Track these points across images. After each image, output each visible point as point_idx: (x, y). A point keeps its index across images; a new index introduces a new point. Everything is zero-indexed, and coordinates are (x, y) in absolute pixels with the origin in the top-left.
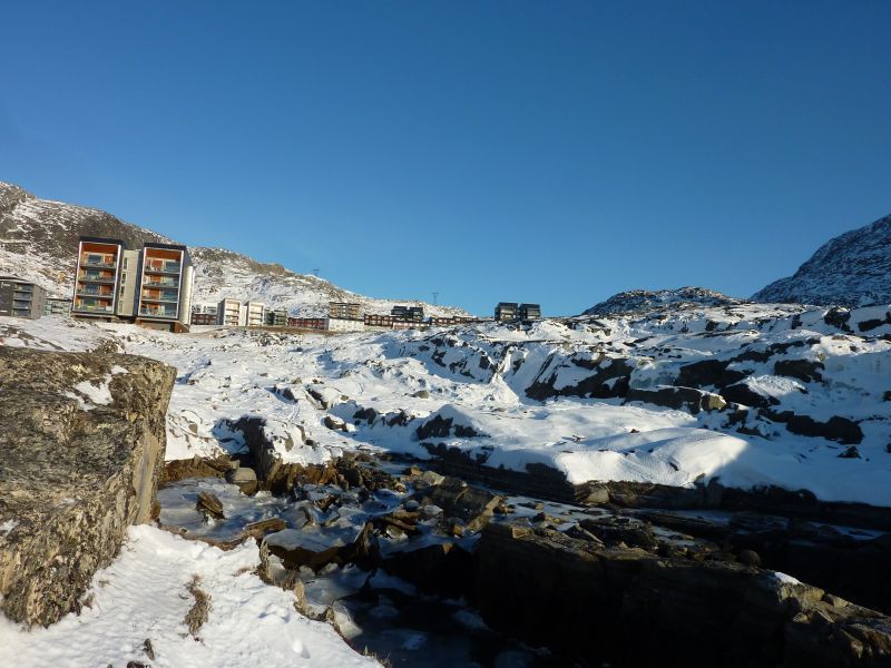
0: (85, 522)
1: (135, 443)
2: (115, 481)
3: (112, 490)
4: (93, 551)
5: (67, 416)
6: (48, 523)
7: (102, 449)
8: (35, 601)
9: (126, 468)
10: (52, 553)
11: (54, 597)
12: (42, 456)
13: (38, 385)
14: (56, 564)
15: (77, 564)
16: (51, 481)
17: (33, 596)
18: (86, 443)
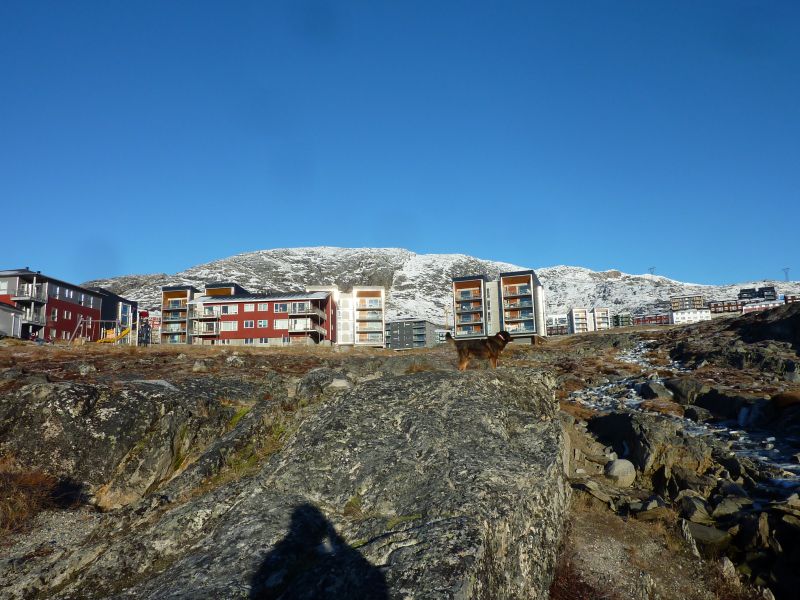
0: (542, 502)
1: (557, 438)
2: (553, 470)
3: (552, 476)
4: (552, 525)
5: (502, 420)
6: (520, 501)
7: (535, 444)
8: (524, 561)
9: (558, 459)
10: (528, 525)
11: (535, 558)
12: (497, 452)
13: (475, 397)
14: (531, 533)
15: (544, 535)
16: (511, 470)
17: (522, 557)
18: (521, 440)
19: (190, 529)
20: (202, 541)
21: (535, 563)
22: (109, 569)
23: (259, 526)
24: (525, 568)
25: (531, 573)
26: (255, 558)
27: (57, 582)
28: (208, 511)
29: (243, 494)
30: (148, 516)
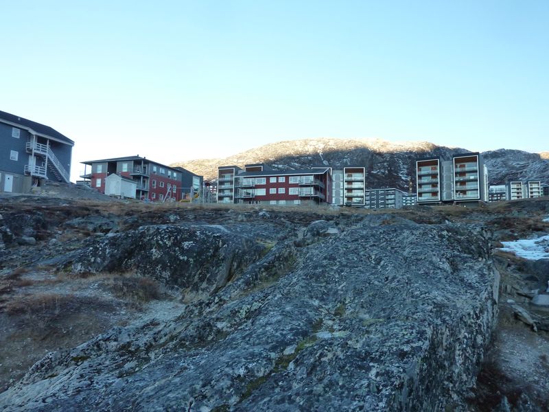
0: (475, 317)
1: (489, 274)
2: (484, 295)
3: (483, 300)
4: (481, 333)
5: (448, 259)
6: (458, 315)
8: (459, 355)
9: (489, 288)
10: (463, 331)
11: (467, 355)
12: (443, 280)
13: (429, 243)
14: (465, 337)
15: (475, 339)
16: (452, 293)
17: (457, 352)
18: (461, 274)
19: (238, 317)
20: (245, 324)
21: (466, 358)
22: (191, 336)
23: (280, 318)
24: (459, 360)
25: (464, 364)
26: (277, 337)
27: (162, 341)
28: (249, 306)
29: (270, 297)
30: (213, 307)
